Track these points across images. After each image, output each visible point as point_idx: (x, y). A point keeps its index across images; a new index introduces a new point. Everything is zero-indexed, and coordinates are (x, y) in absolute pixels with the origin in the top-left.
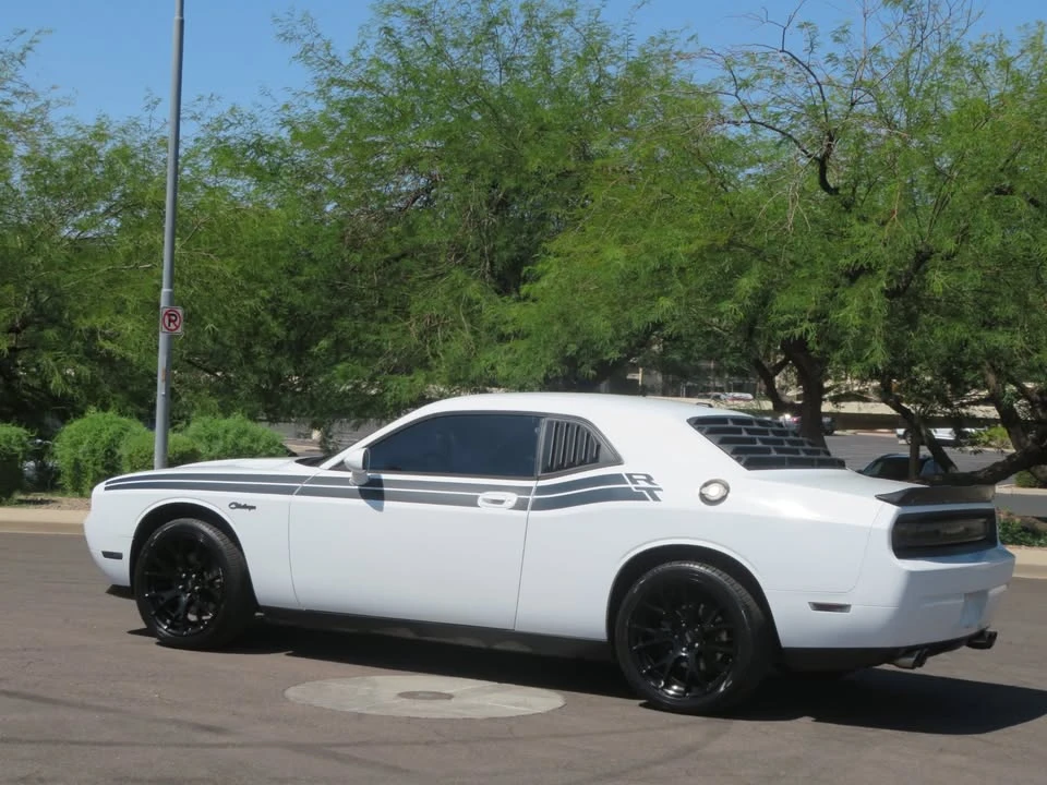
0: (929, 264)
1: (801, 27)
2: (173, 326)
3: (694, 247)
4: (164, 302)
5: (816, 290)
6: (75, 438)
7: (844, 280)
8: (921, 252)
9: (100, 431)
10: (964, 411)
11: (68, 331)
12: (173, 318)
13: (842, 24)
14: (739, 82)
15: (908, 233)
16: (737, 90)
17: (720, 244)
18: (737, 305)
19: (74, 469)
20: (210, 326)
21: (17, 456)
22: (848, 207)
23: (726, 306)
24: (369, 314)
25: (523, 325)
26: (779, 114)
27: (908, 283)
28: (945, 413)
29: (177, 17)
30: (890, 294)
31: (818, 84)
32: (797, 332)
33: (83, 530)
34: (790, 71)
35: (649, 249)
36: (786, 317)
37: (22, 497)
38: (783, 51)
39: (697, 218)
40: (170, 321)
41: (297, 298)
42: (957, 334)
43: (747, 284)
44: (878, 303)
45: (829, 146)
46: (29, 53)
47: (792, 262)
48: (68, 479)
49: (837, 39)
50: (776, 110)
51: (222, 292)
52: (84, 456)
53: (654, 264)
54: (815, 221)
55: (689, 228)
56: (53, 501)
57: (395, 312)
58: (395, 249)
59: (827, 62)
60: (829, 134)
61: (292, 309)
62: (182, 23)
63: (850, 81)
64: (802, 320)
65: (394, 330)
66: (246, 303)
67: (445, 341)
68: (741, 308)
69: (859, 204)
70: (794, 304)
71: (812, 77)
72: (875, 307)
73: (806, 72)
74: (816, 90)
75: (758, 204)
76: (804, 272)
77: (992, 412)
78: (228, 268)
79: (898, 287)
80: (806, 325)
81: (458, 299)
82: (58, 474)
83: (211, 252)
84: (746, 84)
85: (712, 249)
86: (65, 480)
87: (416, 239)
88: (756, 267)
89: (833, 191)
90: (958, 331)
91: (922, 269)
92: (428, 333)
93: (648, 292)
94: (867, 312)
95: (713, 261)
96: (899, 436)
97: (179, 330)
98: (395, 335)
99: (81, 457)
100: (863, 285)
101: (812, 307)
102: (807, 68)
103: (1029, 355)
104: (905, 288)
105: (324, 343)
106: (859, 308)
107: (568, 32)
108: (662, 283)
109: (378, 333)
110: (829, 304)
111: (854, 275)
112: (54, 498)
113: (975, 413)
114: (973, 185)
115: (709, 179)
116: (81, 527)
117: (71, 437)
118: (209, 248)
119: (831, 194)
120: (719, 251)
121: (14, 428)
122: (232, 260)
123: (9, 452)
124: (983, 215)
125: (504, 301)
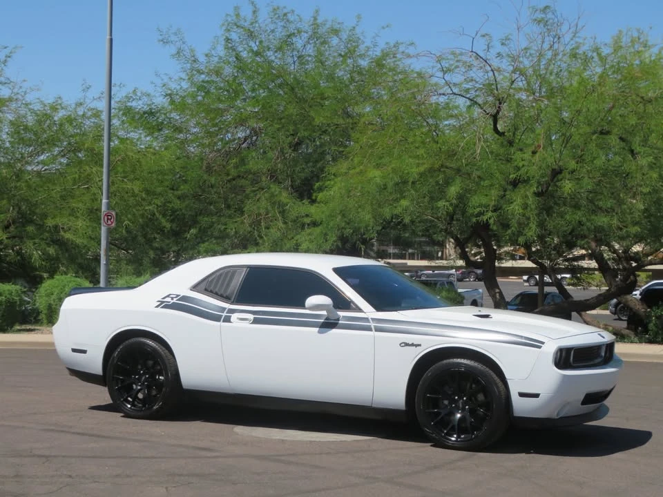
0: (560, 177)
1: (484, 36)
2: (109, 222)
3: (422, 169)
4: (104, 208)
5: (494, 193)
6: (48, 291)
7: (510, 187)
8: (555, 169)
9: (64, 287)
10: (576, 263)
11: (41, 227)
12: (110, 217)
13: (506, 35)
14: (445, 69)
15: (548, 158)
16: (444, 74)
17: (437, 166)
18: (448, 203)
19: (48, 309)
20: (126, 222)
21: (16, 302)
22: (511, 143)
23: (441, 204)
24: (219, 213)
25: (317, 218)
26: (469, 89)
27: (548, 188)
28: (565, 265)
29: (108, 37)
30: (538, 194)
31: (492, 70)
32: (485, 218)
33: (54, 346)
34: (475, 63)
35: (394, 170)
36: (478, 210)
37: (18, 328)
38: (472, 52)
39: (421, 152)
40: (108, 219)
41: (177, 204)
42: (578, 218)
43: (453, 190)
44: (531, 200)
45: (499, 107)
46: (8, 59)
47: (479, 177)
48: (44, 316)
49: (503, 44)
50: (467, 86)
51: (132, 201)
52: (54, 301)
53: (397, 179)
54: (492, 153)
55: (417, 157)
56: (38, 329)
57: (235, 212)
58: (233, 173)
59: (497, 57)
60: (499, 100)
61: (174, 211)
62: (111, 40)
63: (511, 68)
64: (487, 211)
65: (236, 222)
66: (147, 208)
67: (267, 228)
68: (451, 205)
69: (517, 141)
70: (481, 202)
71: (488, 67)
72: (529, 203)
73: (484, 63)
74: (491, 74)
75: (457, 143)
76: (486, 183)
77: (593, 264)
78: (136, 187)
79: (542, 190)
80: (490, 214)
81: (274, 203)
82: (39, 313)
83: (125, 177)
84: (449, 70)
85: (431, 170)
86: (43, 316)
87: (247, 167)
88: (458, 180)
89: (501, 134)
90: (579, 215)
91: (556, 179)
92: (256, 224)
93: (394, 196)
94: (525, 206)
95: (432, 177)
96: (524, 281)
97: (113, 225)
98: (236, 225)
99: (52, 302)
100: (521, 190)
101: (493, 203)
102: (486, 61)
103: (621, 229)
104: (546, 191)
105: (193, 231)
106: (520, 204)
107: (335, 41)
108: (401, 192)
109: (226, 225)
110: (502, 202)
111: (515, 184)
112: (36, 328)
113: (583, 265)
114: (586, 129)
115: (428, 128)
116: (53, 344)
117: (46, 291)
118: (122, 175)
119: (500, 136)
120: (435, 171)
121: (13, 286)
122: (138, 183)
123: (11, 301)
124: (592, 146)
125: (303, 203)
